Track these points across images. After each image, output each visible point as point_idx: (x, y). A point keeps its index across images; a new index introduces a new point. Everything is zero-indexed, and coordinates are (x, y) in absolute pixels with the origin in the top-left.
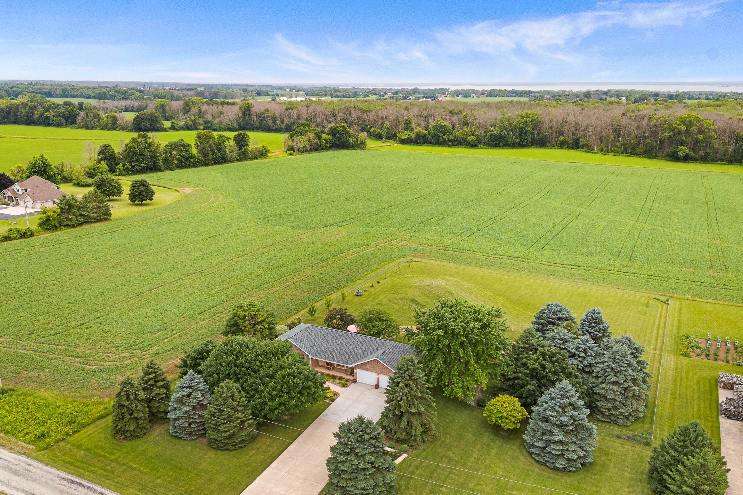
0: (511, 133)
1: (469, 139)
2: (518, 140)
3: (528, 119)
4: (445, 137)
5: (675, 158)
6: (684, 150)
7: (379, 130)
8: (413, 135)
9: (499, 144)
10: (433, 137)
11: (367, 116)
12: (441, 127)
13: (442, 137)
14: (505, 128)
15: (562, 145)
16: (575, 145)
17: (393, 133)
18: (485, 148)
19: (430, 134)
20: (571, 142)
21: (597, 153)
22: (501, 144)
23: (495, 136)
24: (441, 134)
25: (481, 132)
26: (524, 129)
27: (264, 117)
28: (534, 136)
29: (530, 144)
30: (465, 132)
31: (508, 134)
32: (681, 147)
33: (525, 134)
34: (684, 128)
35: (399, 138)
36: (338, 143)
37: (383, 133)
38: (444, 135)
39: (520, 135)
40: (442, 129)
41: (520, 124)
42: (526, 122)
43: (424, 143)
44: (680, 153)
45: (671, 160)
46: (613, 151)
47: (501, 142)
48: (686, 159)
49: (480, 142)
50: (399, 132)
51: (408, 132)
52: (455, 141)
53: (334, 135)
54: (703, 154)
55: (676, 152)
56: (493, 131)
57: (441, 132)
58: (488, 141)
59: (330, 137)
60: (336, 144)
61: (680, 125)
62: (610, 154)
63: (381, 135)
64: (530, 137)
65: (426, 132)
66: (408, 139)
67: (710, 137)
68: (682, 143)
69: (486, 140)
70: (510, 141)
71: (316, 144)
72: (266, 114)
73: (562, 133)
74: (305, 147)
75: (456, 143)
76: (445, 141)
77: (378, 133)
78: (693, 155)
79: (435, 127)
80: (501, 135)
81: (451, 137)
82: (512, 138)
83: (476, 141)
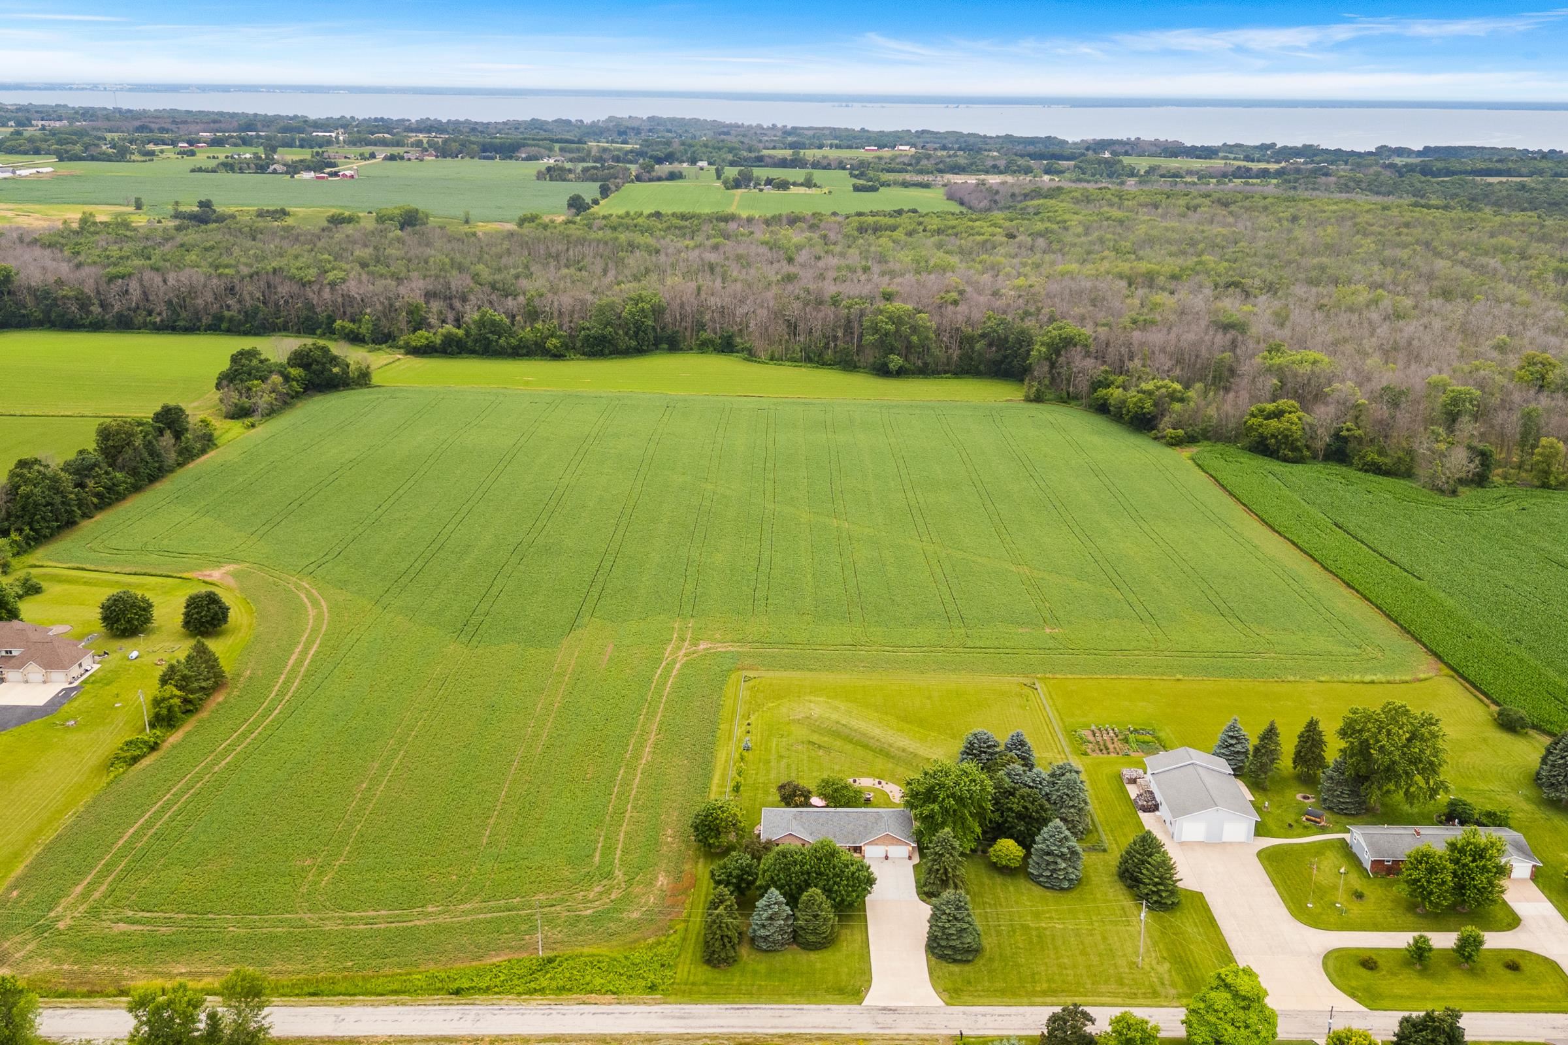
0: (621, 332)
1: (548, 345)
2: (634, 343)
3: (647, 306)
4: (502, 341)
5: (883, 371)
6: (895, 361)
7: (351, 325)
8: (438, 341)
9: (602, 351)
10: (476, 341)
12: (493, 323)
13: (497, 341)
14: (608, 323)
15: (704, 347)
16: (726, 346)
17: (386, 331)
18: (578, 359)
19: (467, 334)
20: (720, 341)
21: (767, 363)
22: (607, 351)
23: (595, 337)
24: (494, 337)
25: (565, 332)
26: (642, 322)
27: (55, 299)
28: (657, 334)
29: (654, 348)
30: (538, 330)
31: (617, 333)
32: (891, 356)
33: (643, 331)
34: (891, 327)
35: (407, 344)
36: (317, 381)
37: (363, 330)
38: (499, 338)
39: (636, 334)
40: (495, 328)
41: (633, 315)
42: (643, 310)
43: (460, 353)
44: (891, 366)
45: (878, 375)
46: (788, 360)
47: (604, 347)
48: (900, 373)
49: (568, 350)
50: (401, 331)
51: (425, 333)
52: (523, 348)
53: (306, 366)
54: (921, 365)
55: (886, 365)
56: (588, 328)
57: (492, 332)
58: (583, 346)
60: (313, 384)
61: (887, 323)
62: (788, 363)
63: (358, 334)
64: (651, 336)
65: (461, 333)
66: (427, 346)
67: (927, 338)
68: (892, 350)
69: (578, 344)
70: (621, 345)
71: (286, 393)
73: (702, 327)
75: (524, 351)
76: (502, 347)
77: (352, 331)
78: (907, 366)
79: (481, 324)
80: (604, 337)
81: (514, 341)
82: (625, 341)
83: (562, 346)
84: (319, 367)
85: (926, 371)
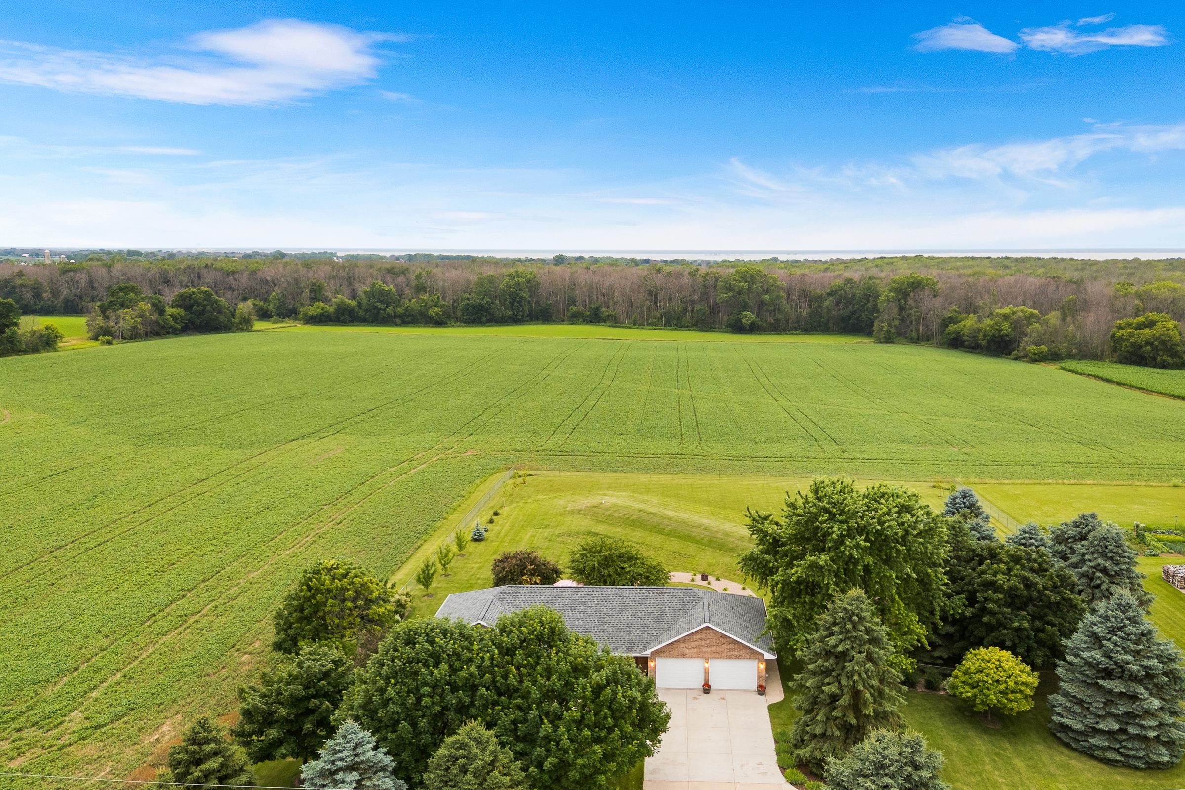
0: (497, 302)
1: (431, 312)
2: (509, 312)
3: (523, 281)
4: (390, 310)
5: (738, 328)
6: (748, 317)
7: (262, 303)
8: (332, 309)
9: (480, 319)
10: (367, 310)
11: (235, 280)
12: (382, 292)
13: (384, 310)
14: (486, 294)
15: (575, 318)
16: (595, 318)
17: (291, 307)
18: (458, 327)
19: (360, 305)
20: (588, 313)
21: (630, 328)
22: (484, 319)
23: (474, 307)
24: (383, 306)
25: (447, 302)
26: (517, 294)
27: (14, 287)
28: (532, 307)
29: (528, 319)
30: (423, 300)
31: (493, 303)
32: (745, 313)
33: (518, 302)
34: (744, 285)
35: (305, 314)
36: (197, 321)
37: (271, 307)
38: (387, 307)
39: (512, 304)
40: (383, 297)
41: (510, 287)
42: (518, 284)
43: (352, 322)
44: (744, 321)
45: (733, 332)
46: (649, 325)
48: (753, 329)
49: (449, 317)
50: (302, 305)
51: (322, 304)
52: (408, 316)
53: (188, 308)
54: (772, 321)
55: (740, 321)
56: (468, 299)
57: (382, 302)
58: (463, 315)
59: (182, 311)
60: (193, 324)
61: (740, 282)
62: (648, 327)
63: (267, 311)
64: (527, 308)
65: (353, 303)
66: (322, 315)
67: (778, 297)
68: (745, 307)
69: (459, 313)
70: (498, 314)
71: (157, 322)
72: (18, 282)
73: (573, 302)
74: (134, 328)
75: (410, 319)
76: (389, 316)
77: (261, 308)
78: (760, 323)
79: (370, 295)
80: (481, 305)
81: (400, 310)
82: (500, 310)
83: (443, 315)
84: (201, 308)
85: (777, 328)
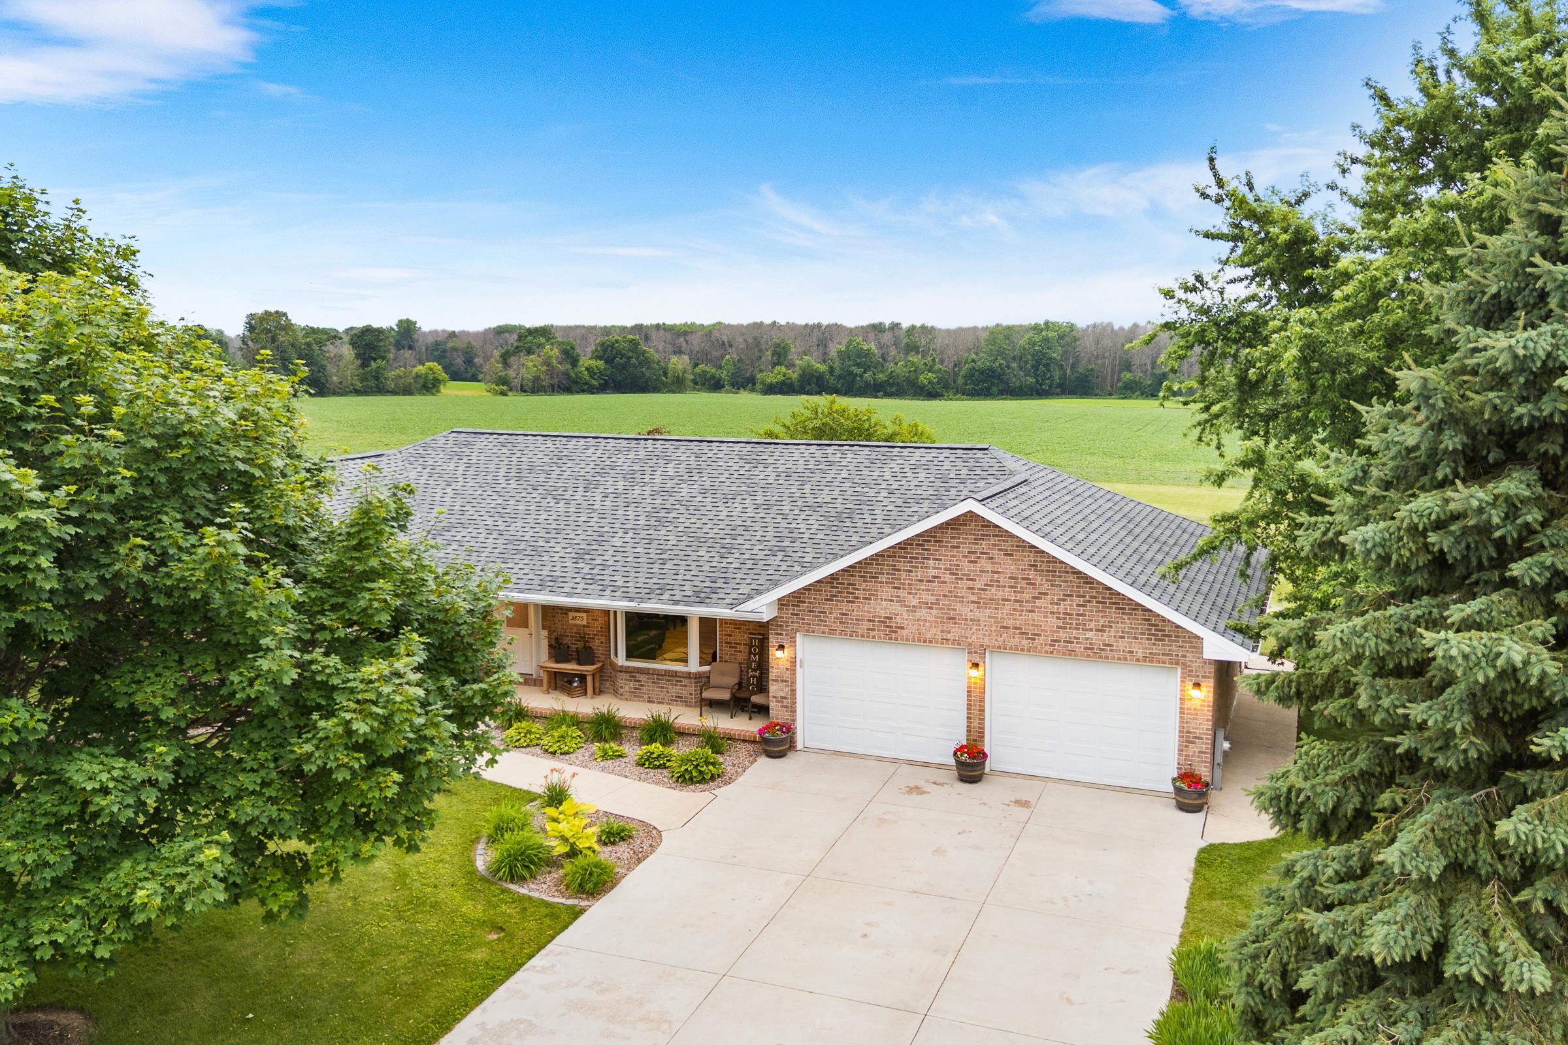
0: (1014, 365)
1: (922, 379)
2: (1031, 380)
3: (1051, 334)
4: (868, 376)
7: (714, 370)
8: (795, 376)
9: (988, 389)
10: (839, 377)
11: (687, 342)
12: (860, 352)
13: (861, 376)
14: (1000, 354)
15: (1130, 390)
17: (748, 375)
18: (958, 399)
19: (831, 370)
22: (995, 389)
23: (982, 372)
24: (859, 371)
25: (947, 366)
26: (1044, 354)
28: (1065, 373)
29: (1058, 390)
30: (913, 364)
31: (1008, 367)
33: (1044, 366)
35: (762, 383)
36: (619, 378)
37: (724, 375)
38: (865, 372)
39: (1036, 368)
40: (861, 358)
41: (1034, 344)
42: (1046, 339)
43: (818, 390)
47: (993, 384)
49: (946, 387)
50: (761, 371)
51: (783, 369)
52: (892, 385)
53: (609, 361)
56: (974, 361)
57: (858, 365)
58: (966, 384)
59: (601, 364)
60: (614, 381)
63: (720, 380)
64: (1057, 375)
65: (823, 368)
66: (783, 383)
69: (960, 381)
70: (1015, 383)
71: (566, 374)
73: (1128, 366)
74: (537, 379)
75: (893, 389)
76: (867, 384)
77: (713, 377)
79: (843, 356)
80: (992, 370)
81: (881, 377)
82: (1018, 376)
83: (938, 383)
84: (624, 360)
